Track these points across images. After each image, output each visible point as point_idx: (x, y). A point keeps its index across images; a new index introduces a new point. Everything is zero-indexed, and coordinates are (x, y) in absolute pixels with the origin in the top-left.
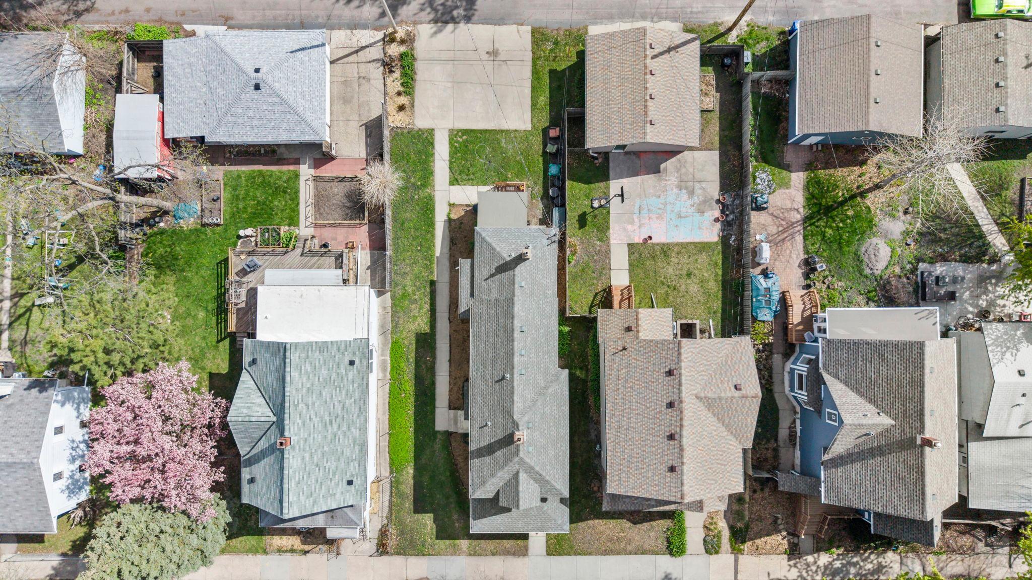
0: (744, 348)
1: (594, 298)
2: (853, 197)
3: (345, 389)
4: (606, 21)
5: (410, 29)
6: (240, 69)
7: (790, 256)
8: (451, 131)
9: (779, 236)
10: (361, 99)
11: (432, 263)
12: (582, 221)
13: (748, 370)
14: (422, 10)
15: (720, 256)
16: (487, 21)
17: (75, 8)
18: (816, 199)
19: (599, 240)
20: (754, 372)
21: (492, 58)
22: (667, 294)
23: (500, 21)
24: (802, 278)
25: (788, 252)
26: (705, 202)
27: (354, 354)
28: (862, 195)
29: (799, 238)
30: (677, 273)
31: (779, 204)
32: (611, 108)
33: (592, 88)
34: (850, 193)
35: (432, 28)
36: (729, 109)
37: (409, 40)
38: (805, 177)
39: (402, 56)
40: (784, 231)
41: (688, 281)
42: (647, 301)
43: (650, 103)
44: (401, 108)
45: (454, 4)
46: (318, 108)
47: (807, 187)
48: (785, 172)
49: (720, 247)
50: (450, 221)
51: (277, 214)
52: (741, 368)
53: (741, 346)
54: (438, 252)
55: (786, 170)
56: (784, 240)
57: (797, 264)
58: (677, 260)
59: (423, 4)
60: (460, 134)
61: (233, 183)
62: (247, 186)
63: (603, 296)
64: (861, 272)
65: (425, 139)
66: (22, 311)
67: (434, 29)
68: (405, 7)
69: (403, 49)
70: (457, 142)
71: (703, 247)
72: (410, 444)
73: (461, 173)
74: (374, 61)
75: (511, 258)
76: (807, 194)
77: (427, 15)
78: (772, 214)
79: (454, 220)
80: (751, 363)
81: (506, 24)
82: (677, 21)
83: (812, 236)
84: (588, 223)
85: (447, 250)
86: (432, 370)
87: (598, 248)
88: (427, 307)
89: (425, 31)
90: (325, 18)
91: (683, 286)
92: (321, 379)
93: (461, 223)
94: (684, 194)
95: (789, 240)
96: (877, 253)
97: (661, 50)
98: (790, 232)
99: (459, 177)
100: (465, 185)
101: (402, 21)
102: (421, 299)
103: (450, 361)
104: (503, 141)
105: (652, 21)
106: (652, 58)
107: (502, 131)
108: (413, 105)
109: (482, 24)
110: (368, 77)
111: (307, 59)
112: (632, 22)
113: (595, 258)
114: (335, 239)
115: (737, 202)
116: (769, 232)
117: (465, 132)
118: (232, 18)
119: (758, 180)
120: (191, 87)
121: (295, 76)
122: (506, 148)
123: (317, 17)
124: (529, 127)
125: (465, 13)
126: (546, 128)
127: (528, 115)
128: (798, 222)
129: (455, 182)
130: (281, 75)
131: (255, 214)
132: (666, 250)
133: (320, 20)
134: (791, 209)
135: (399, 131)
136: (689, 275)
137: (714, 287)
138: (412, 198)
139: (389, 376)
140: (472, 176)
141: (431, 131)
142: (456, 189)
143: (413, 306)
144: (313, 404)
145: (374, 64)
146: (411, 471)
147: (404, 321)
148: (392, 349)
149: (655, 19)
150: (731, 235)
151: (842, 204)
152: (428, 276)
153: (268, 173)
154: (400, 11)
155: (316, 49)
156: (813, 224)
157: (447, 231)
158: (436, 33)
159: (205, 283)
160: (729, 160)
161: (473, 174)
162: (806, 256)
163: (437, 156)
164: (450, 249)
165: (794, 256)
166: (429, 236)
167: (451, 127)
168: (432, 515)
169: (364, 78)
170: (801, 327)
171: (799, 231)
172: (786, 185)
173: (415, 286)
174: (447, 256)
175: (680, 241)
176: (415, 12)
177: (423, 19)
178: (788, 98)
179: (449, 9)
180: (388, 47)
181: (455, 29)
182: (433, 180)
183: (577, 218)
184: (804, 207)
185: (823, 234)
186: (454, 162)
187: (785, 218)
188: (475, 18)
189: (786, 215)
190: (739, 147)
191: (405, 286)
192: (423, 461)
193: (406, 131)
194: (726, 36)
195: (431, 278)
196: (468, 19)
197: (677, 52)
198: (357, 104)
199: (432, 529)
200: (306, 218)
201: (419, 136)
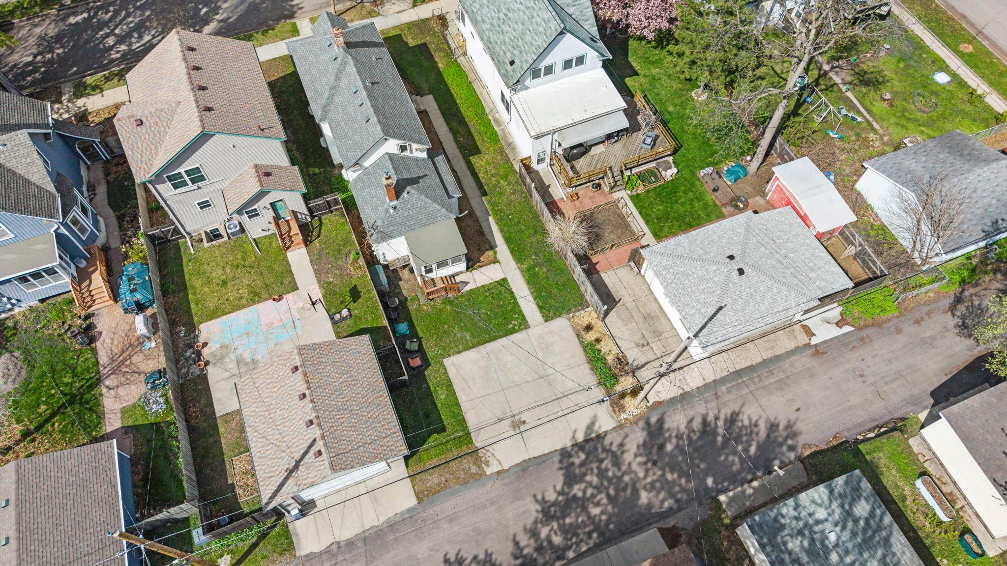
0: (140, 168)
1: (320, 232)
2: (38, 428)
3: (507, 43)
4: (397, 520)
5: (623, 416)
6: (758, 269)
7: (112, 339)
8: (527, 327)
9: (129, 355)
10: (634, 324)
11: (493, 209)
12: (355, 294)
13: (132, 145)
14: (621, 445)
15: (193, 311)
16: (541, 460)
17: (966, 304)
18: (87, 408)
19: (330, 283)
20: (126, 144)
21: (517, 418)
22: (245, 260)
23: (525, 467)
24: (95, 323)
25: (116, 342)
26: (222, 358)
27: (514, 71)
28: (26, 434)
29: (103, 359)
30: (238, 281)
31: (133, 387)
32: (350, 377)
33: (382, 396)
34: (44, 430)
35: (600, 427)
36: (212, 470)
37: (617, 401)
38: (104, 428)
39: (616, 378)
40: (125, 360)
41: (224, 277)
42: (264, 247)
43: (303, 388)
44: (588, 328)
45: (588, 466)
46: (664, 273)
47: (101, 417)
48: (130, 423)
49: (196, 319)
50: (492, 247)
51: (655, 199)
52: (139, 145)
53: (144, 169)
54: (491, 219)
55: (128, 427)
56: (123, 352)
57: (103, 335)
58: (241, 291)
59: (623, 452)
60: (517, 328)
61: (710, 209)
62: (695, 211)
63: (311, 237)
64: (26, 351)
65: (549, 311)
66: (811, 67)
67: (596, 427)
68: (641, 441)
69: (619, 388)
70: (516, 319)
71: (214, 314)
72: (449, 80)
73: (500, 293)
74: (643, 366)
75: (406, 191)
76: (100, 409)
77: (612, 441)
78: (139, 373)
79: (488, 250)
80: (130, 153)
81: (517, 465)
82: (305, 556)
83: (88, 367)
84: (348, 294)
85: (484, 224)
86: (454, 133)
87: (330, 275)
88: (481, 175)
89: (606, 422)
90: (720, 394)
91: (228, 271)
92: (528, 32)
93: (479, 250)
94: (247, 357)
95: (116, 354)
96: (6, 371)
97: (306, 460)
98: (116, 363)
99: (500, 289)
100: (491, 283)
101: (636, 424)
102: (490, 179)
103: (441, 143)
104: (468, 338)
105: (338, 543)
106: (315, 440)
107: (473, 347)
108: (578, 336)
109: (545, 454)
110: (640, 348)
111: (703, 311)
112: (364, 532)
113: (330, 266)
114: (590, 198)
115: (184, 371)
116: (141, 354)
117: (513, 331)
118: (813, 355)
119: (162, 400)
120: (797, 251)
121: (702, 287)
122: (462, 332)
123: (729, 391)
124: (447, 362)
125: (571, 460)
126: (427, 367)
127: (452, 373)
128: (107, 377)
129: (502, 282)
130: (716, 279)
131: (675, 192)
132: (255, 297)
133: (723, 388)
134: (118, 387)
135: (580, 308)
136: (225, 283)
137: (194, 282)
138: (536, 254)
139: (490, 117)
140: (487, 294)
141: (547, 319)
142: (498, 276)
143: (493, 172)
144: (524, 13)
145: (640, 364)
146: (440, 65)
147: (496, 158)
148: (497, 136)
149: (335, 547)
150: (185, 336)
151: (54, 414)
152: (492, 198)
153: (683, 228)
154: (644, 434)
155: (700, 326)
156: (88, 380)
157: (490, 238)
158: (593, 423)
159: (682, 130)
160: (201, 411)
161: (487, 296)
162: (94, 345)
163: (531, 298)
164: (481, 226)
165: (108, 341)
166: (506, 229)
167: (528, 330)
168: (410, 46)
169: (643, 345)
170: (91, 270)
171: (105, 368)
172: (124, 411)
173: (500, 187)
174: (481, 219)
175: (241, 311)
176: (628, 439)
177: (615, 434)
178: (136, 513)
179: (591, 458)
180: (635, 384)
181: (574, 437)
182: (524, 277)
183: (362, 294)
184: (101, 395)
185: (75, 375)
186: (511, 300)
187: (123, 376)
188: (556, 459)
189: (123, 379)
190: (191, 430)
191: (508, 184)
192: (433, 76)
193: (573, 310)
194: (235, 561)
195: (488, 197)
196: (564, 454)
197: (286, 471)
198: (636, 318)
199: (407, 39)
200: (626, 204)
201: (558, 311)
